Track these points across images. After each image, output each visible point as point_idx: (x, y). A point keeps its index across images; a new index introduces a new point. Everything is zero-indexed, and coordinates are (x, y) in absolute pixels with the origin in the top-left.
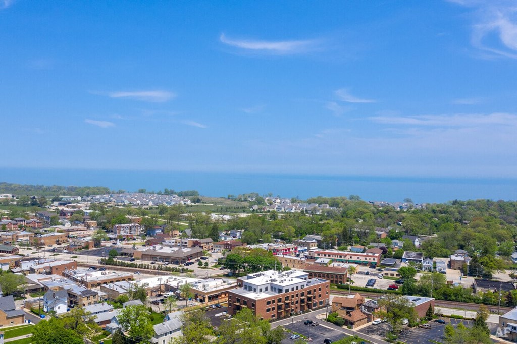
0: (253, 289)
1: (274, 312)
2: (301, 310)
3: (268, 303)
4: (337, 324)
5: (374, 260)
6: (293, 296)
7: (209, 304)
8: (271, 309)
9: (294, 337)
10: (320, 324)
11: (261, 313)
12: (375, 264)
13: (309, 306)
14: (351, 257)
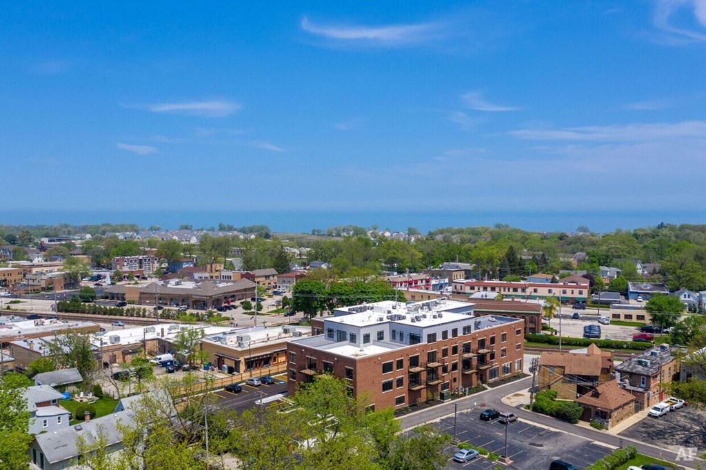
0: (348, 337)
1: (402, 391)
2: (464, 386)
3: (387, 368)
4: (563, 416)
5: (581, 293)
6: (445, 353)
7: (246, 376)
8: (395, 384)
9: (464, 457)
10: (519, 419)
11: (369, 392)
12: (584, 302)
13: (481, 376)
14: (535, 291)
